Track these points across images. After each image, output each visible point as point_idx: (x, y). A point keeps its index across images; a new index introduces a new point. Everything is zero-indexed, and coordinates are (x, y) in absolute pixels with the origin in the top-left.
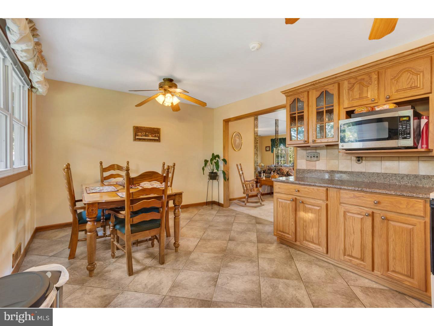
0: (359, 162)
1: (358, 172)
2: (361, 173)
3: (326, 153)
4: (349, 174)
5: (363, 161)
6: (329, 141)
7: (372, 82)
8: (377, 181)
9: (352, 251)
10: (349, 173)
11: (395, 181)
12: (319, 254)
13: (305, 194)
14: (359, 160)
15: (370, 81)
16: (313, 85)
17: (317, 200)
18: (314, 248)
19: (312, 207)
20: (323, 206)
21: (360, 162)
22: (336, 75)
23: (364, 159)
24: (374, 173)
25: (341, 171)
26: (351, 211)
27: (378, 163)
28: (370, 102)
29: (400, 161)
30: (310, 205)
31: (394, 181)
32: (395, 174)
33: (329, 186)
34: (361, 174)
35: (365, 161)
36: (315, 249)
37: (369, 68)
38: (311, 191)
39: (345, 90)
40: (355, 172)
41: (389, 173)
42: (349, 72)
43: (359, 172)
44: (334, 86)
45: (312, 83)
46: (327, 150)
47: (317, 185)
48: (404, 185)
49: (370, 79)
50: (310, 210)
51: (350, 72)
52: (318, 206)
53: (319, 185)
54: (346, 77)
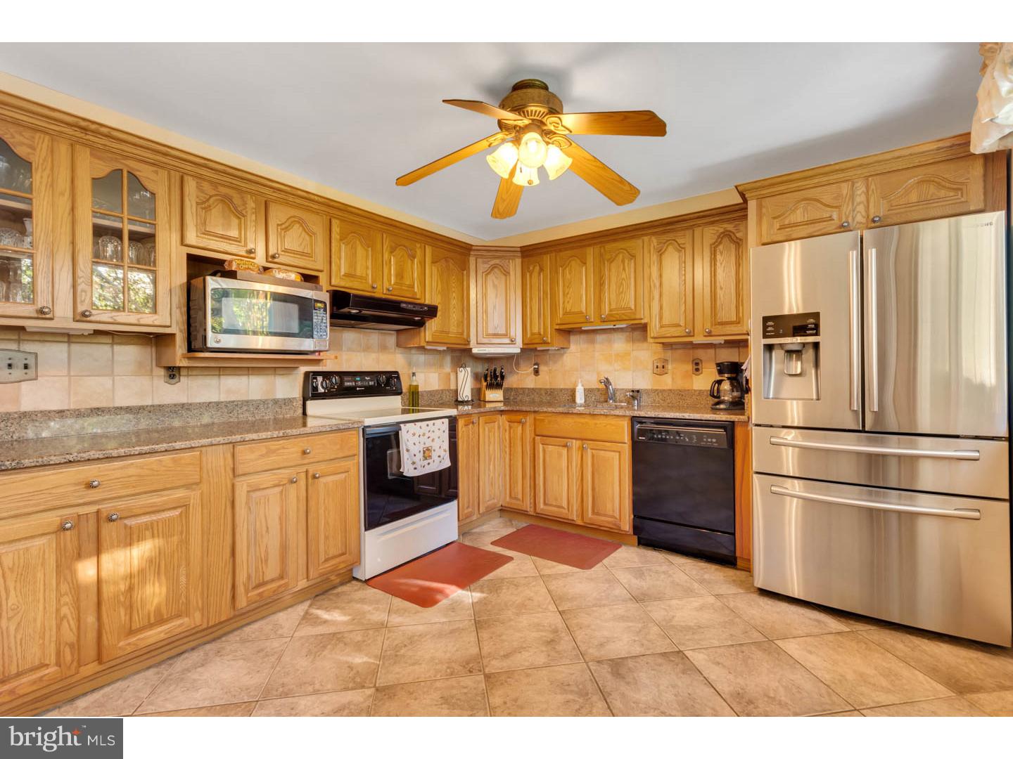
0: (174, 381)
1: (175, 405)
2: (183, 405)
3: (66, 355)
4: (150, 412)
5: (181, 378)
6: (142, 322)
7: (246, 212)
8: (216, 421)
9: (263, 573)
10: (152, 408)
11: (247, 414)
12: (178, 640)
13: (127, 487)
14: (174, 375)
15: (244, 209)
16: (84, 129)
17: (166, 492)
18: (163, 636)
19: (154, 517)
20: (192, 501)
21: (177, 380)
22: (169, 150)
23: (183, 372)
24: (210, 403)
25: (128, 407)
26: (262, 487)
27: (212, 382)
28: (244, 254)
29: (251, 377)
30: (144, 514)
31: (244, 415)
32: (247, 402)
33: (214, 442)
34: (182, 408)
35: (186, 378)
36: (166, 636)
37: (242, 179)
38: (152, 470)
39: (190, 200)
40: (168, 406)
41: (238, 401)
42: (202, 161)
43: (179, 405)
44: (156, 173)
45: (83, 124)
46: (69, 346)
47: (177, 448)
48: (260, 419)
49: (243, 205)
50: (147, 529)
51: (206, 164)
52: (174, 508)
53: (183, 446)
54: (189, 168)
